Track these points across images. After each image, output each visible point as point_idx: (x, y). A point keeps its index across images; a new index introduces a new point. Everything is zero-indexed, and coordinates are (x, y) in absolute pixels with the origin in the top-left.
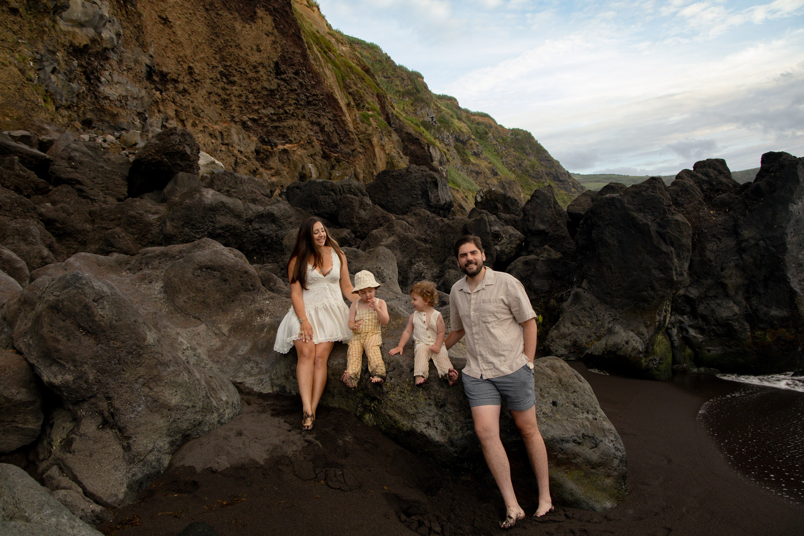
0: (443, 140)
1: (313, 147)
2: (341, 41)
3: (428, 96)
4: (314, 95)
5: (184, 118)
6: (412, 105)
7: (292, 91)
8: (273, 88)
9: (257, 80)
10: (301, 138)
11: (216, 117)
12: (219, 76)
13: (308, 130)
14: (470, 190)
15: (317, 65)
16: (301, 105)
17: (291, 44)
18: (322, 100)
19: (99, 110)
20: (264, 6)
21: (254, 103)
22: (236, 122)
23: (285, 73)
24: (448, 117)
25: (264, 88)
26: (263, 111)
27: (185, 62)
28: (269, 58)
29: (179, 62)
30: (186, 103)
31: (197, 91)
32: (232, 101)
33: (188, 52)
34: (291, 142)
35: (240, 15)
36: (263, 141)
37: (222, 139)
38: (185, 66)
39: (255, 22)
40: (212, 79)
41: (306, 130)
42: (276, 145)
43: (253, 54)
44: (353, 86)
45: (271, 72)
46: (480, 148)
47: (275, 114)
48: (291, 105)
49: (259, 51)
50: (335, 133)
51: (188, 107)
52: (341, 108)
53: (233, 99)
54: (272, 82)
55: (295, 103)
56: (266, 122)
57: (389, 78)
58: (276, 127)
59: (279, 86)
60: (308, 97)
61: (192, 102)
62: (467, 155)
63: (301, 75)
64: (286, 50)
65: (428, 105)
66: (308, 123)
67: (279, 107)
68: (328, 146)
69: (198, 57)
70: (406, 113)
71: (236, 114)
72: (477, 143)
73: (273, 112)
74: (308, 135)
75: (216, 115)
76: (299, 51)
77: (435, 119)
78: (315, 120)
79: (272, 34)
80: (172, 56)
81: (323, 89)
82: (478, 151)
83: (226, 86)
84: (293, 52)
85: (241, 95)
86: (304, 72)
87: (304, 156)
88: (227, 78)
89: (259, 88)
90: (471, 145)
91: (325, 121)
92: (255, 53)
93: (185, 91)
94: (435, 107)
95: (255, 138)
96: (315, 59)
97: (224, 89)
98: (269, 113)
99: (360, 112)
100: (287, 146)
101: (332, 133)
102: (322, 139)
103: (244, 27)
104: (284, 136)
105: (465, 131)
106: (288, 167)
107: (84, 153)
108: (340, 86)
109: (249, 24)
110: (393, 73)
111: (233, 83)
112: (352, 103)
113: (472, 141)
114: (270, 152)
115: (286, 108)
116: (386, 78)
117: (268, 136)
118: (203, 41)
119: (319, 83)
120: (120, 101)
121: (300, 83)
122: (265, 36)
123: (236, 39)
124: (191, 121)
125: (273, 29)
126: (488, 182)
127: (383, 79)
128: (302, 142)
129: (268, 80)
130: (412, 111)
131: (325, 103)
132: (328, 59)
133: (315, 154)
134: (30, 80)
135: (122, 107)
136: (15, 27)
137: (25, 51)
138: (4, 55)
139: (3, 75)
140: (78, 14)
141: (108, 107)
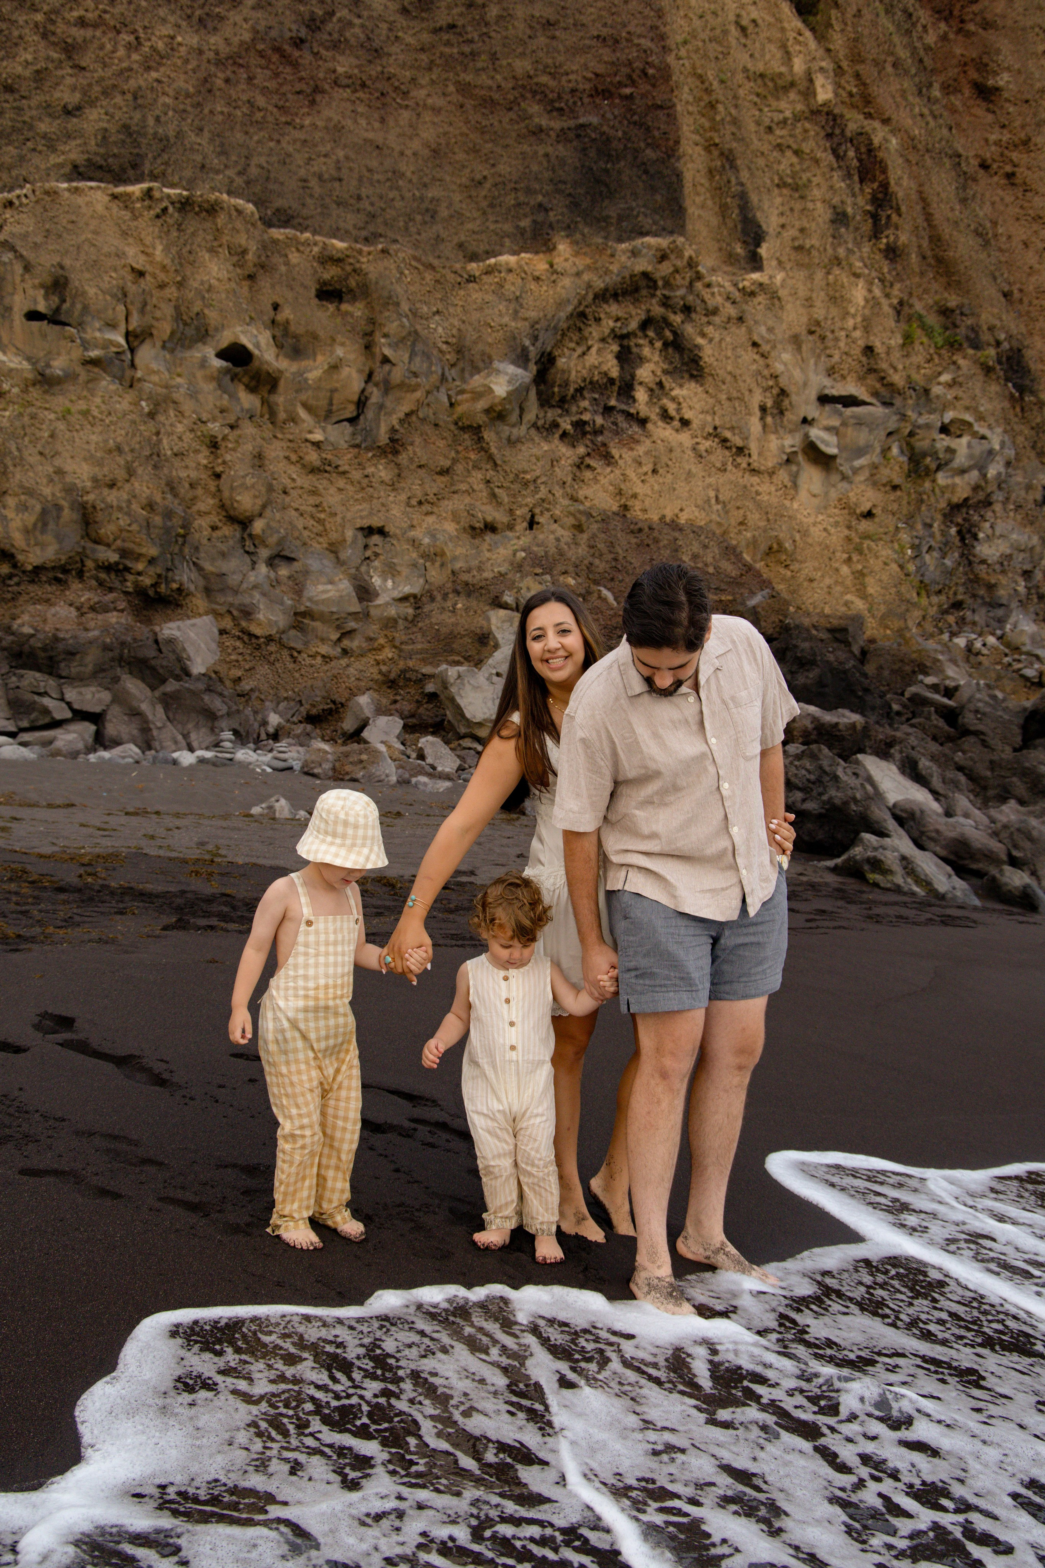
19: (971, 581)
107: (986, 703)
120: (1002, 564)
134: (907, 575)
135: (1003, 572)
136: (895, 506)
137: (905, 537)
138: (886, 552)
139: (885, 578)
140: (961, 459)
141: (983, 575)
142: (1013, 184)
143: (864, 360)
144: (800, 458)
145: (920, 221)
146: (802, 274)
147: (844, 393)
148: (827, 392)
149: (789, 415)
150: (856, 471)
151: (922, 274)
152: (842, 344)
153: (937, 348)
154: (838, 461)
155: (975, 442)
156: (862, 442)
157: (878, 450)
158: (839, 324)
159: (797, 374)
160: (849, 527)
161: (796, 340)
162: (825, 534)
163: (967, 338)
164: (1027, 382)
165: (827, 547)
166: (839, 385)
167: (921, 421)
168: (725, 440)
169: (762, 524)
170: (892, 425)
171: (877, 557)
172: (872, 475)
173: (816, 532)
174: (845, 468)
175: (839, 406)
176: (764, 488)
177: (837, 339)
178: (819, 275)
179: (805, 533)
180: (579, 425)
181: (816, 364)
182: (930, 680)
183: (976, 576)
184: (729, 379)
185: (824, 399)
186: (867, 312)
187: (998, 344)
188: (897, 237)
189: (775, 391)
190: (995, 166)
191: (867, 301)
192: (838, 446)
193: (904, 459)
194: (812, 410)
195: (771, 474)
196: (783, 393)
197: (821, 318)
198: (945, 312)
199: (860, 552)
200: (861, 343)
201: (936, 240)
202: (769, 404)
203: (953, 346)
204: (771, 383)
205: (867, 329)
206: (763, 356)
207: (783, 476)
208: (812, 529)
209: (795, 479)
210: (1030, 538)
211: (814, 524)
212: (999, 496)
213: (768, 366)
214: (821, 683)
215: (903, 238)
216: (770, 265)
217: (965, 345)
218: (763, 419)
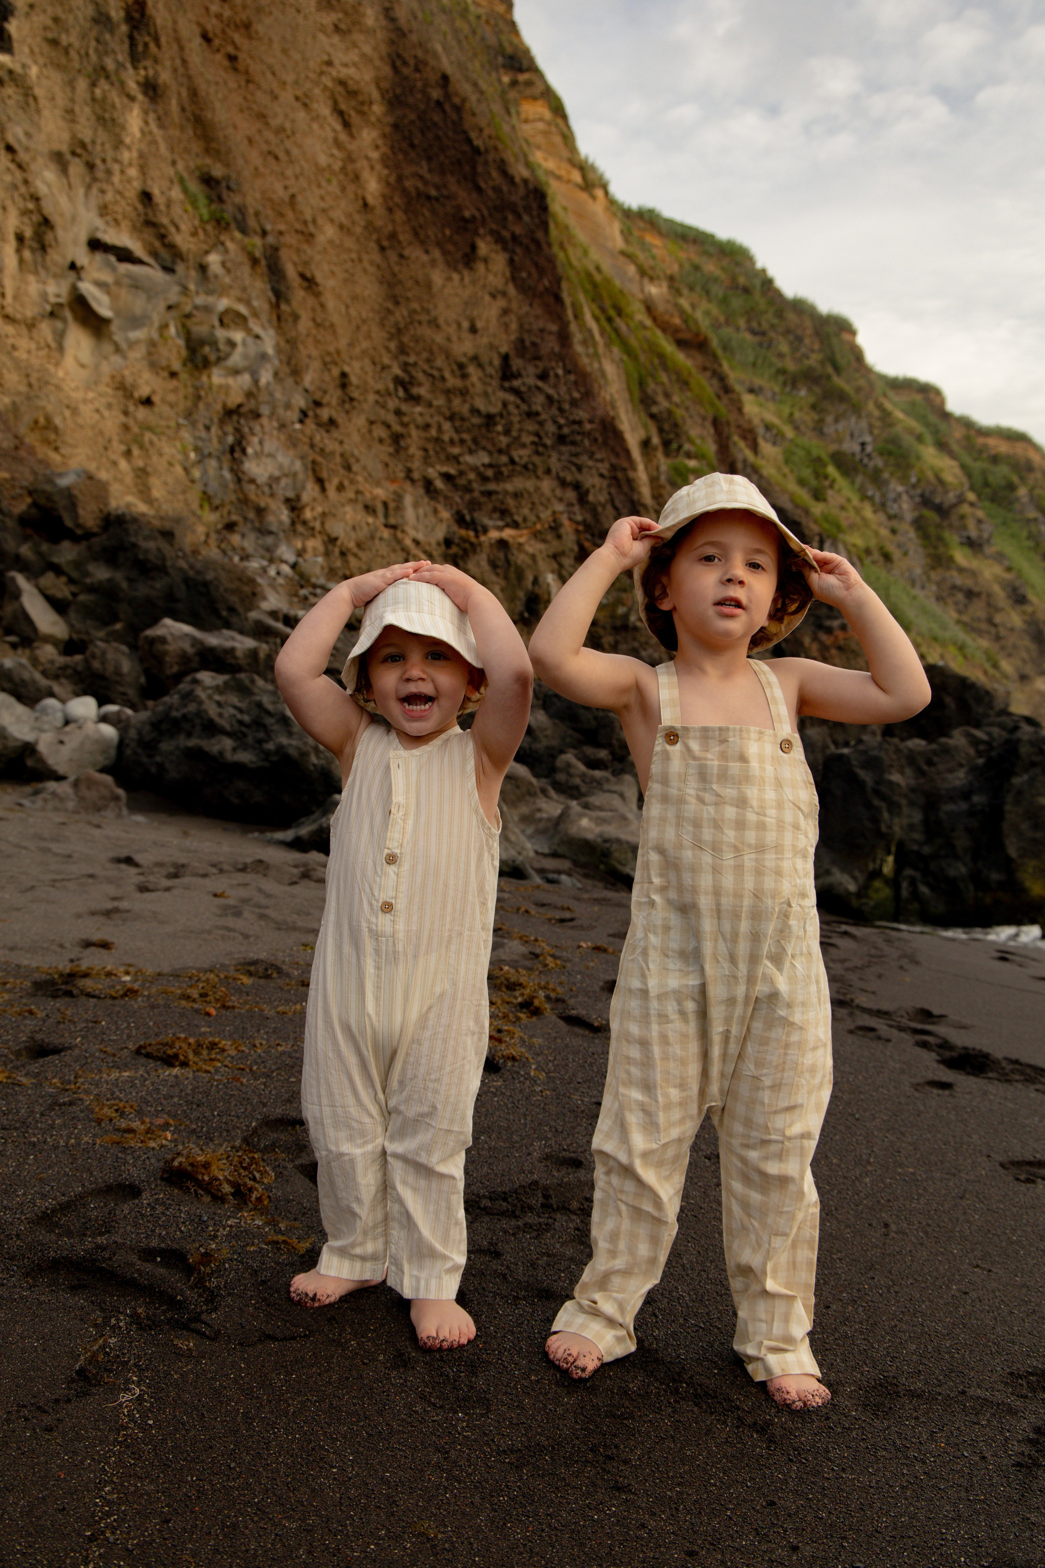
0: (883, 505)
1: (559, 537)
2: (650, 272)
3: (862, 382)
4: (574, 422)
5: (324, 475)
6: (814, 407)
7: (531, 415)
8: (493, 410)
9: (464, 393)
10: (538, 518)
11: (378, 470)
12: (391, 386)
13: (554, 501)
14: (935, 639)
15: (588, 355)
16: (545, 446)
17: (539, 311)
18: (589, 433)
19: (241, 501)
20: (492, 232)
21: (452, 442)
22: (413, 481)
23: (518, 375)
24: (908, 440)
25: (475, 411)
26: (469, 459)
27: (336, 364)
28: (491, 346)
29: (325, 364)
30: (331, 445)
31: (350, 420)
32: (410, 436)
33: (343, 342)
34: (515, 525)
35: (445, 253)
36: (460, 520)
37: (386, 516)
38: (336, 372)
39: (471, 269)
40: (378, 392)
41: (549, 500)
42: (485, 530)
43: (460, 339)
44: (660, 398)
45: (491, 376)
46: (987, 528)
47: (490, 466)
48: (524, 446)
49: (473, 330)
50: (609, 507)
51: (333, 453)
52: (627, 452)
53: (414, 432)
54: (493, 399)
55: (533, 443)
56: (470, 482)
57: (763, 334)
58: (489, 494)
59: (505, 405)
60: (560, 427)
61: (341, 442)
62: (946, 545)
63: (552, 379)
64: (527, 327)
65: (857, 409)
66: (555, 483)
67: (500, 451)
68: (593, 535)
69: (357, 350)
70: (796, 428)
71: (416, 464)
72: (980, 514)
73: (486, 460)
74: (554, 513)
75: (380, 466)
76: (554, 328)
77: (869, 449)
78: (569, 478)
79: (504, 294)
80: (315, 353)
81: (594, 409)
82: (980, 537)
83: (404, 408)
84: (542, 331)
85: (427, 426)
86: (560, 372)
87: (539, 558)
88: (406, 390)
89: (465, 410)
90: (962, 517)
91: (592, 481)
92: (466, 335)
93: (332, 422)
94: (877, 413)
95: (445, 514)
96: (584, 343)
97: (398, 413)
98: (479, 464)
99: (669, 461)
100: (508, 534)
101: (604, 506)
102: (579, 518)
103: (449, 279)
104: (504, 512)
105: (948, 477)
106: (506, 578)
108: (632, 400)
109: (459, 272)
110: (775, 321)
111: (416, 399)
112: (656, 440)
113: (965, 509)
114: (472, 544)
115: (516, 454)
116: (754, 333)
117: (471, 511)
118: (371, 315)
119: (588, 394)
120: (270, 487)
121: (549, 398)
122: (487, 298)
123: (431, 307)
124: (335, 481)
125: (506, 283)
126: (998, 619)
127: (748, 337)
128: (539, 527)
129: (486, 394)
130: (811, 424)
131: (596, 440)
132: (614, 336)
133: (563, 553)
134: (193, 481)
135: (272, 495)
136: (171, 398)
137: (186, 435)
138: (170, 450)
139: (170, 480)
140: (236, 359)
141: (253, 497)
142: (235, 69)
143: (140, 207)
144: (68, 314)
145: (178, 62)
146: (57, 77)
147: (117, 243)
148: (101, 236)
149: (53, 255)
150: (132, 344)
151: (182, 128)
152: (116, 179)
153: (201, 220)
154: (114, 327)
155: (250, 340)
156: (137, 310)
157: (156, 324)
158: (110, 154)
159: (63, 201)
160: (126, 413)
161: (59, 159)
162: (97, 416)
163: (235, 219)
164: (283, 289)
165: (101, 433)
166: (112, 231)
167: (200, 300)
169: (23, 388)
170: (174, 295)
171: (160, 454)
172: (150, 354)
173: (86, 410)
174: (117, 338)
175: (113, 259)
176: (24, 343)
177: (109, 172)
178: (82, 84)
179: (75, 411)
181: (87, 195)
182: (265, 606)
183: (246, 496)
185: (95, 245)
186: (143, 147)
187: (264, 233)
188: (156, 73)
189: (36, 218)
190: (216, 42)
191: (142, 132)
192: (112, 308)
193: (181, 342)
194: (82, 257)
195: (31, 326)
196: (46, 222)
197: (87, 140)
198: (208, 181)
199: (141, 447)
200: (137, 185)
201: (194, 93)
203: (220, 223)
204: (30, 205)
205: (143, 169)
206: (20, 166)
207: (45, 329)
208: (83, 408)
209: (60, 337)
210: (292, 462)
211: (85, 401)
212: (265, 410)
213: (26, 182)
214: (170, 596)
215: (165, 76)
216: (22, 50)
217: (233, 226)
218: (18, 251)
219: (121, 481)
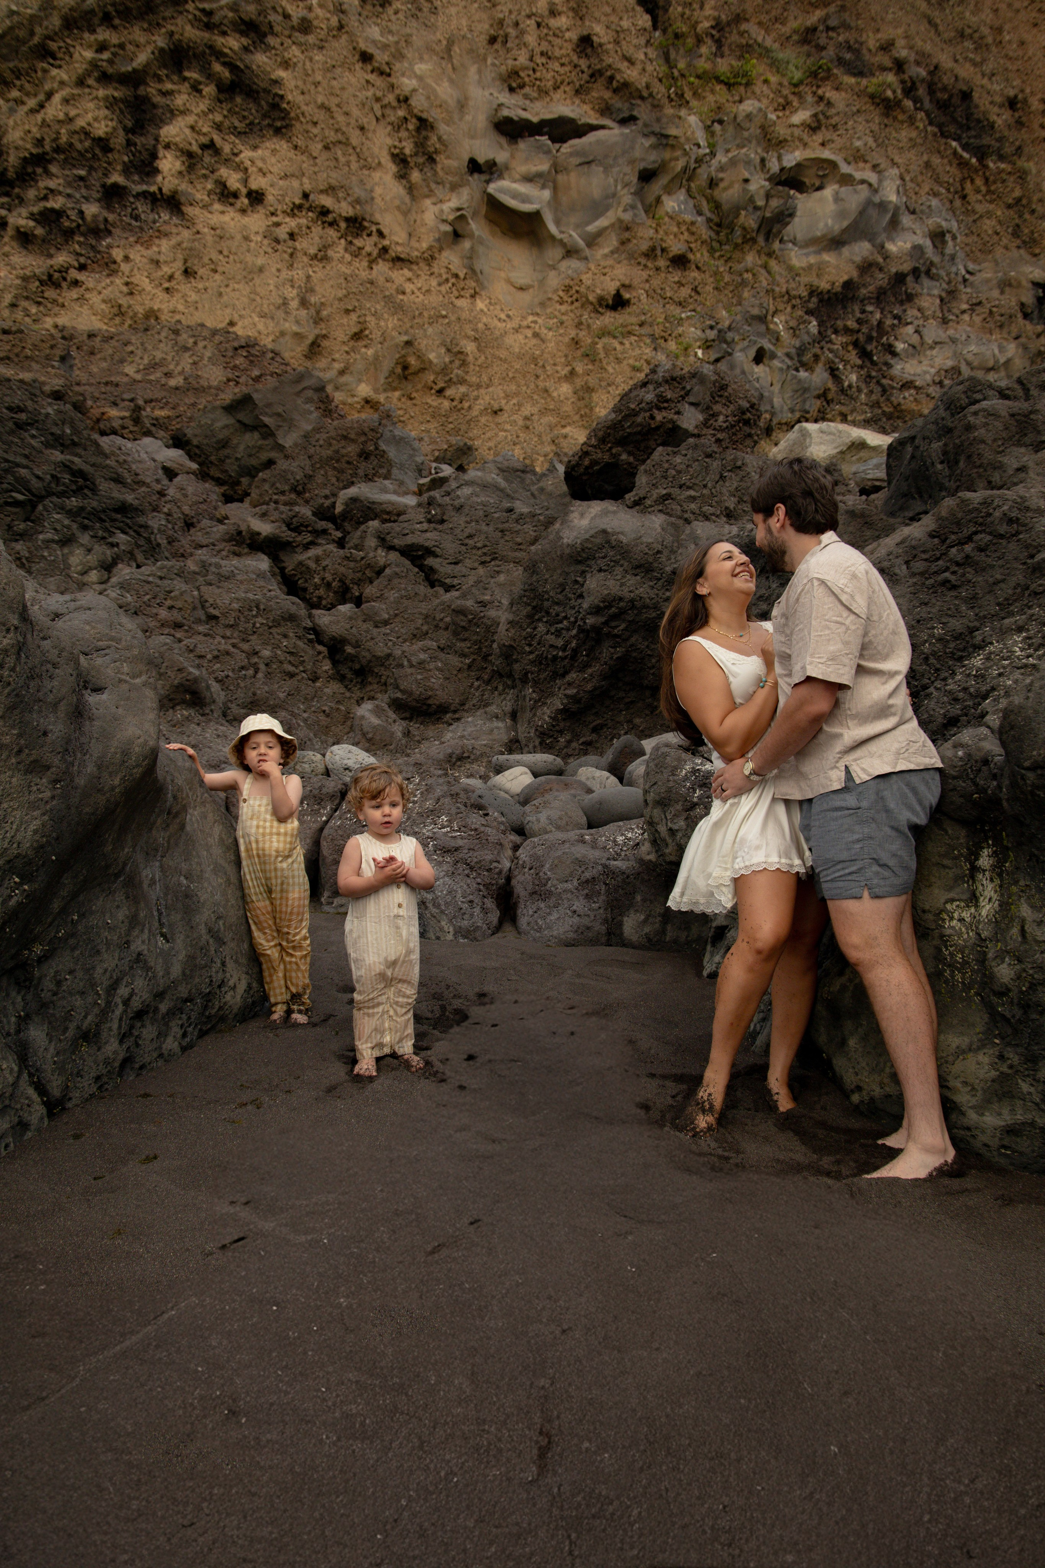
120: (940, 383)
137: (692, 330)
140: (826, 222)
143: (580, 60)
144: (477, 227)
147: (548, 116)
148: (505, 113)
149: (443, 162)
150: (592, 241)
152: (531, 39)
153: (791, 84)
156: (596, 193)
157: (630, 202)
159: (444, 90)
160: (579, 326)
162: (534, 342)
163: (841, 62)
164: (992, 144)
165: (534, 360)
166: (538, 105)
168: (324, 212)
170: (646, 157)
171: (618, 361)
172: (623, 242)
175: (547, 140)
176: (420, 284)
179: (489, 343)
180: (49, 218)
181: (480, 72)
183: (897, 407)
184: (320, 116)
185: (508, 128)
187: (902, 68)
189: (412, 125)
193: (696, 218)
194: (488, 149)
195: (429, 259)
196: (424, 124)
198: (805, 36)
199: (592, 358)
200: (570, 35)
202: (408, 148)
203: (819, 76)
204: (401, 113)
205: (577, 12)
206: (382, 73)
207: (451, 259)
208: (506, 336)
209: (472, 263)
210: (1000, 349)
211: (514, 330)
212: (926, 286)
213: (391, 88)
217: (841, 72)
218: (402, 176)
219: (556, 411)
